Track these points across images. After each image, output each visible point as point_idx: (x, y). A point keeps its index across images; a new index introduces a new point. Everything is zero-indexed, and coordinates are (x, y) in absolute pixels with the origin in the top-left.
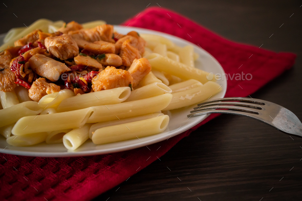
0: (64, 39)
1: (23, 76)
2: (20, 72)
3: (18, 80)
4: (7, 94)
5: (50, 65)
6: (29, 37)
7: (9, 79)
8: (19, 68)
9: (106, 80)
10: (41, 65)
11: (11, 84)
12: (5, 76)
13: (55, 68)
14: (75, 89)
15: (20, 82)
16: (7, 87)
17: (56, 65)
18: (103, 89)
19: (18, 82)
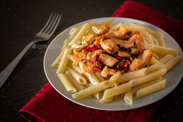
0: (111, 44)
1: (98, 66)
2: (96, 65)
3: (95, 68)
4: (91, 75)
5: (110, 60)
6: (90, 39)
7: (91, 68)
8: (96, 63)
9: (137, 66)
10: (105, 60)
11: (92, 70)
12: (88, 66)
13: (112, 62)
14: (122, 71)
15: (97, 70)
16: (90, 71)
17: (113, 60)
18: (135, 70)
19: (96, 69)
